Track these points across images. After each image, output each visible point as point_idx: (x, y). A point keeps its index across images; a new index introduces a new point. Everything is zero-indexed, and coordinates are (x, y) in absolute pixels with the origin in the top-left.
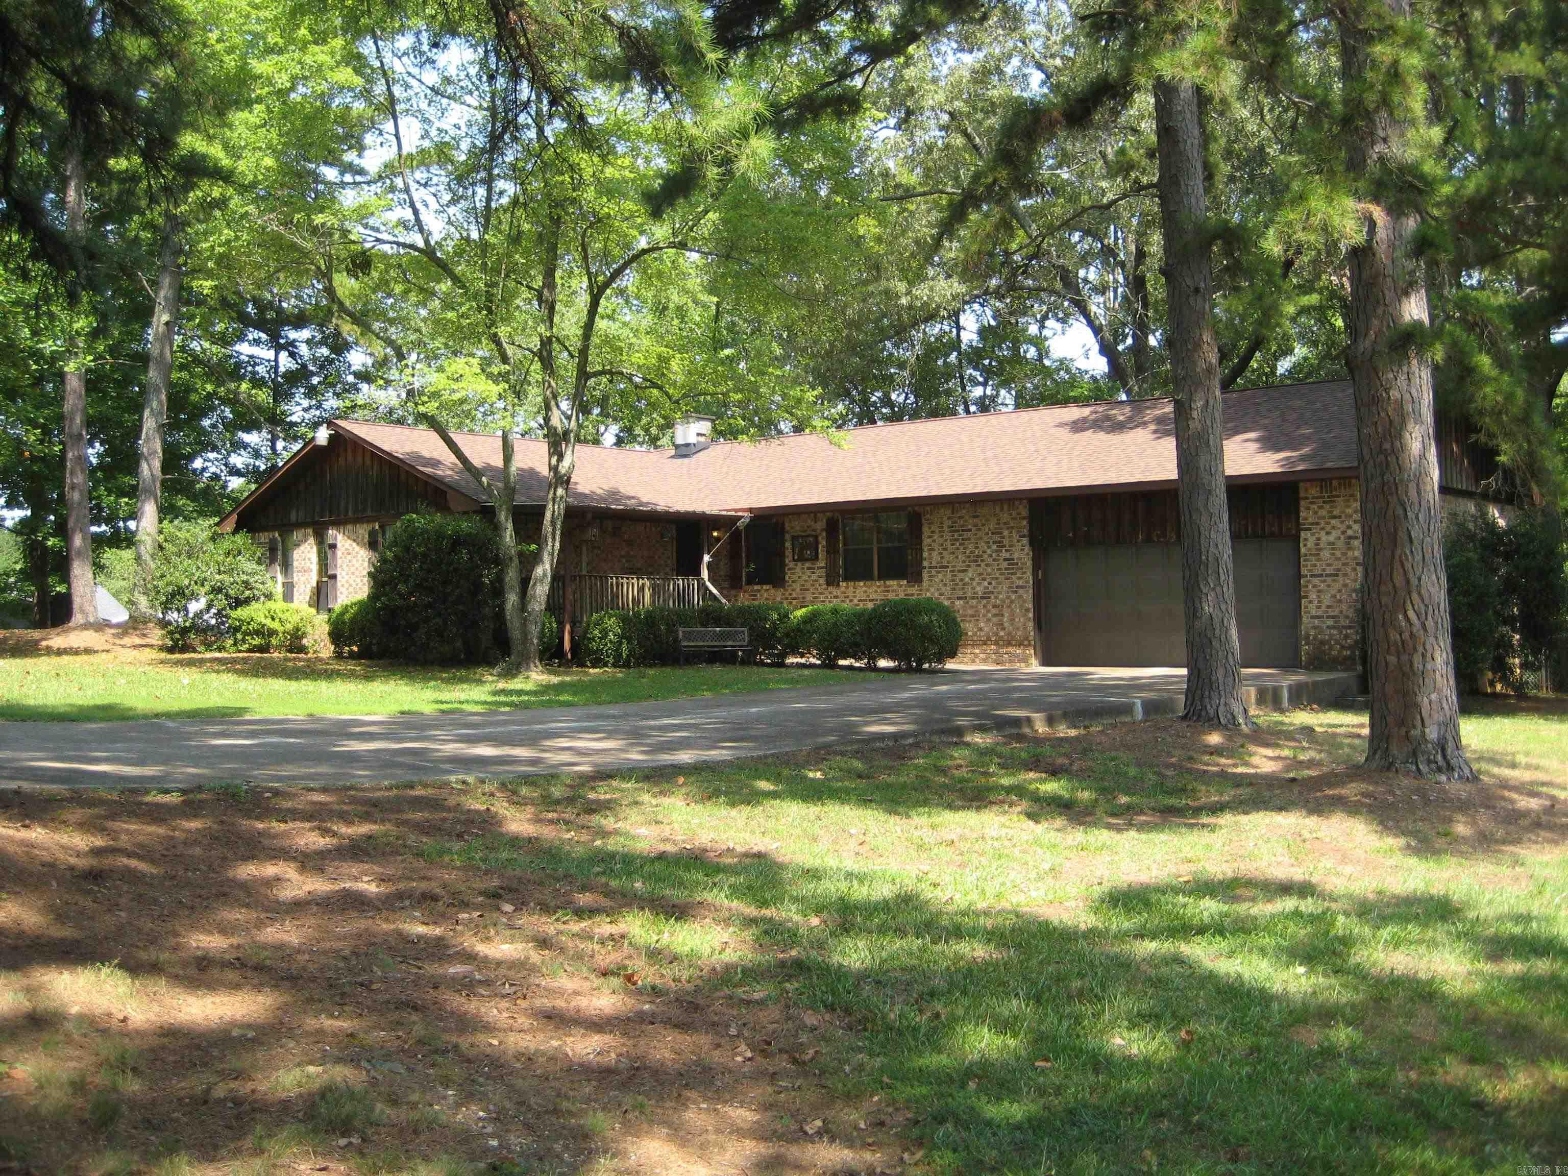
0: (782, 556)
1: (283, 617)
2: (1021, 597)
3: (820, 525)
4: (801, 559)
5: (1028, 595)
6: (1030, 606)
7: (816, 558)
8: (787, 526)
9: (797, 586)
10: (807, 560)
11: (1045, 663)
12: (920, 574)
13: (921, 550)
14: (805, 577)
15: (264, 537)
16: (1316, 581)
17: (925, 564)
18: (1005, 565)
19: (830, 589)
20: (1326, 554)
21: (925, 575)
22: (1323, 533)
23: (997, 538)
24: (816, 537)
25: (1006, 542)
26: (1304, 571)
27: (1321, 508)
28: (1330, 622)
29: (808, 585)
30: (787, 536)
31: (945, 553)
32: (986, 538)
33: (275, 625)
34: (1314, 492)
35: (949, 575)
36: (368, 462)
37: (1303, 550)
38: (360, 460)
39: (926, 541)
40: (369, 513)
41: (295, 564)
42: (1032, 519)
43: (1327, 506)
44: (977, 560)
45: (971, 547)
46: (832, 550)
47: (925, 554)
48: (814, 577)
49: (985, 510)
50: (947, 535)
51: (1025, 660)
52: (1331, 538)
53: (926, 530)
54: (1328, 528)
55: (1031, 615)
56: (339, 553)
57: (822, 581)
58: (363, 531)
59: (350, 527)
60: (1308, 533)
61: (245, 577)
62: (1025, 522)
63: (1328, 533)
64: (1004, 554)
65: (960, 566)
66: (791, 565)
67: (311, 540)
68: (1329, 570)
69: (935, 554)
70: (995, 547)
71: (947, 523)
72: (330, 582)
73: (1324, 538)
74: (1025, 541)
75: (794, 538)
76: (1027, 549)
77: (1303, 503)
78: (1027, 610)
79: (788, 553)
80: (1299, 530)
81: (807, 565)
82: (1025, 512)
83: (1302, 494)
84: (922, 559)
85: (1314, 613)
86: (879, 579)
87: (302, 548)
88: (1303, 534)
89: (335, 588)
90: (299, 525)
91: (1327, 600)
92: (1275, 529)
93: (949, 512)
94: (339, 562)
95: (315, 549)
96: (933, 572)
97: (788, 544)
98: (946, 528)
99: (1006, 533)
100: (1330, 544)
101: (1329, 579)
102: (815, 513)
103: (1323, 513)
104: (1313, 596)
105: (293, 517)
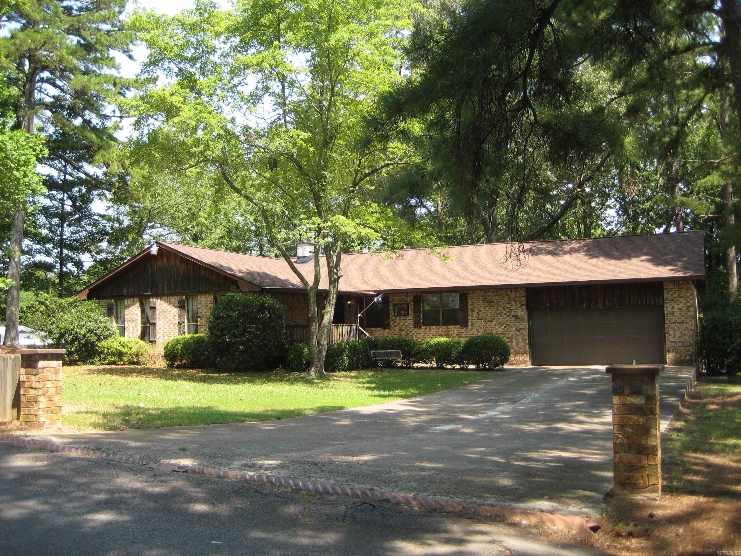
0: (388, 314)
1: (130, 345)
2: (522, 333)
3: (410, 299)
4: (399, 315)
5: (526, 333)
6: (527, 337)
7: (408, 314)
8: (391, 299)
9: (397, 329)
10: (403, 316)
11: (532, 365)
12: (467, 322)
13: (467, 311)
14: (401, 324)
15: (104, 302)
16: (672, 326)
17: (469, 318)
18: (513, 318)
19: (416, 330)
20: (677, 314)
21: (470, 323)
22: (675, 305)
23: (509, 306)
24: (408, 305)
25: (514, 308)
26: (666, 321)
27: (674, 293)
28: (680, 344)
29: (403, 328)
30: (391, 304)
31: (480, 313)
32: (503, 306)
33: (123, 350)
34: (670, 286)
35: (483, 323)
36: (178, 264)
37: (666, 312)
38: (172, 263)
39: (470, 307)
40: (179, 291)
41: (126, 317)
42: (527, 297)
43: (678, 293)
44: (498, 316)
45: (495, 310)
46: (417, 311)
47: (469, 313)
48: (406, 324)
49: (502, 293)
50: (482, 304)
51: (524, 363)
52: (679, 307)
53: (469, 301)
54: (678, 302)
55: (527, 342)
56: (158, 312)
57: (411, 326)
58: (175, 300)
59: (166, 298)
60: (668, 305)
61: (104, 325)
62: (524, 298)
63: (678, 305)
64: (513, 313)
65: (489, 318)
66: (393, 318)
67: (138, 305)
68: (679, 321)
69: (475, 314)
70: (507, 310)
71: (481, 298)
72: (151, 327)
73: (676, 307)
74: (524, 307)
75: (394, 305)
76: (525, 311)
77: (665, 291)
78: (525, 340)
79: (392, 312)
80: (663, 303)
81: (402, 318)
82: (524, 294)
83: (665, 287)
84: (468, 315)
85: (672, 340)
86: (444, 324)
87: (131, 308)
88: (666, 305)
89: (155, 330)
90: (129, 296)
91: (678, 334)
92: (652, 303)
93: (482, 293)
94: (158, 316)
95: (140, 309)
96: (474, 322)
97: (391, 308)
98: (481, 301)
99: (513, 303)
100: (679, 309)
101: (679, 325)
102: (407, 293)
103: (676, 295)
104: (671, 332)
105: (125, 292)
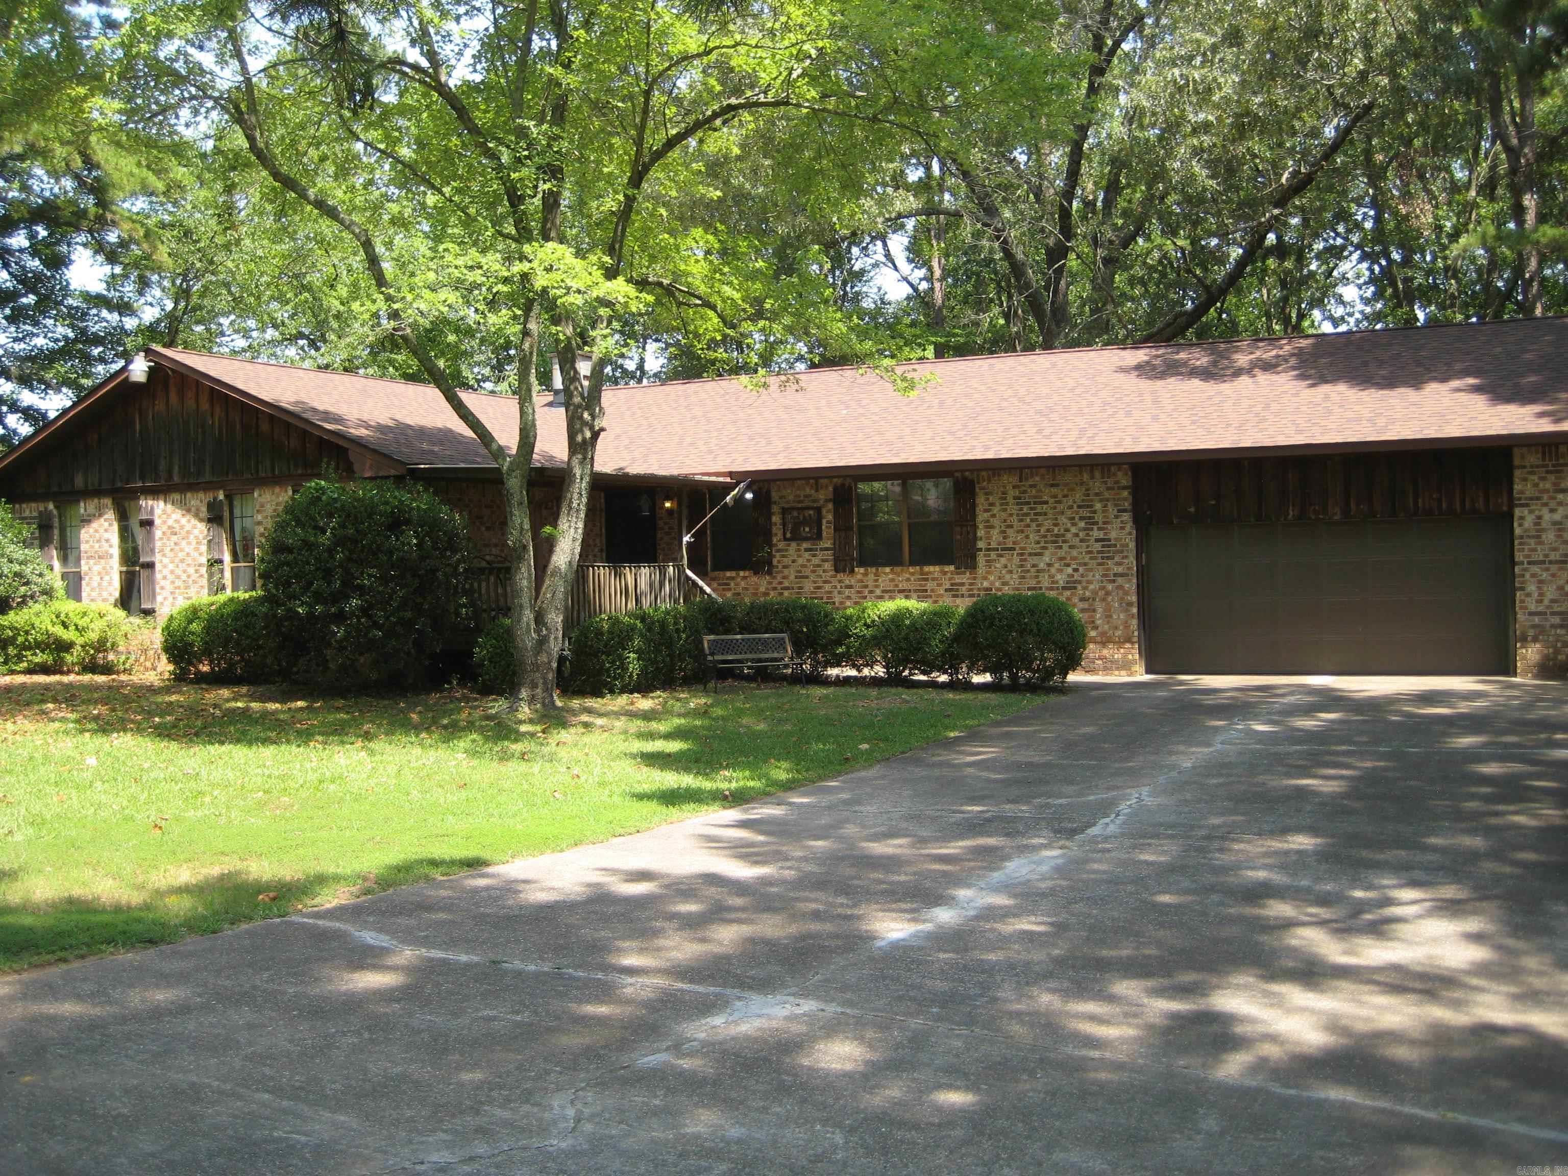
0: (768, 535)
1: (82, 623)
2: (1120, 587)
3: (824, 495)
4: (796, 537)
5: (1131, 585)
6: (1134, 598)
7: (819, 536)
8: (775, 496)
9: (791, 573)
10: (806, 539)
11: (1148, 672)
12: (974, 557)
13: (975, 527)
14: (800, 561)
15: (31, 509)
16: (1535, 569)
17: (981, 544)
18: (1098, 546)
19: (840, 576)
20: (1550, 536)
21: (981, 560)
22: (1545, 512)
23: (1085, 513)
24: (818, 510)
25: (1099, 517)
26: (1519, 557)
27: (1543, 479)
28: (1556, 620)
29: (806, 571)
30: (775, 509)
31: (1010, 532)
32: (1069, 513)
33: (69, 635)
34: (1533, 459)
35: (1016, 560)
36: (205, 406)
37: (1518, 531)
38: (191, 404)
39: (981, 516)
40: (208, 477)
41: (83, 547)
42: (1135, 490)
43: (1552, 477)
44: (1057, 540)
45: (1048, 524)
46: (842, 527)
47: (981, 533)
48: (816, 561)
49: (1068, 478)
50: (1013, 508)
51: (1126, 666)
52: (1557, 517)
53: (981, 500)
54: (1552, 504)
55: (1135, 610)
56: (158, 534)
57: (828, 566)
58: (200, 500)
59: (176, 496)
60: (1526, 511)
61: (17, 568)
62: (1125, 493)
63: (1552, 511)
64: (1096, 534)
65: (1032, 547)
66: (781, 545)
67: (110, 515)
68: (1553, 556)
69: (995, 533)
70: (1082, 524)
71: (1012, 493)
72: (144, 573)
73: (1547, 516)
74: (1126, 517)
75: (784, 511)
76: (1129, 527)
77: (1517, 473)
78: (1130, 604)
79: (777, 530)
80: (1511, 506)
81: (805, 545)
82: (1125, 481)
83: (1517, 462)
84: (975, 539)
85: (1533, 607)
86: (912, 563)
87: (95, 525)
88: (1517, 512)
89: (151, 581)
90: (89, 493)
91: (1550, 593)
92: (1480, 505)
93: (1014, 480)
94: (158, 544)
95: (116, 527)
96: (993, 555)
97: (776, 519)
98: (1010, 499)
99: (1098, 506)
100: (1555, 523)
101: (1554, 568)
102: (817, 479)
103: (1548, 485)
104: (1532, 588)
105: (79, 481)
